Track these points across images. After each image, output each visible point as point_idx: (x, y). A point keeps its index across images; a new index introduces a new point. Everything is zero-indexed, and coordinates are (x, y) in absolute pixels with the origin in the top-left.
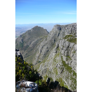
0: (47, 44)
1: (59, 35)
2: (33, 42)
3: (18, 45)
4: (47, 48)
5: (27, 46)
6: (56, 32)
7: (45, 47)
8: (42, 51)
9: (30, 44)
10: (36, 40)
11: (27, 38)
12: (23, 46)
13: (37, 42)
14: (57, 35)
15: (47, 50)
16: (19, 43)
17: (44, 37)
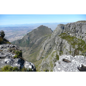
0: (50, 41)
2: (38, 40)
4: (50, 45)
5: (33, 44)
6: (60, 31)
7: (49, 45)
8: (45, 49)
9: (35, 42)
10: (41, 38)
11: (33, 36)
12: (29, 43)
13: (41, 40)
15: (50, 47)
16: (26, 40)
17: (48, 35)
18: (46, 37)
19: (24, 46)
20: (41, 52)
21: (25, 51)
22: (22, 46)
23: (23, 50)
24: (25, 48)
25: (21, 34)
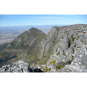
1: (57, 35)
2: (32, 41)
3: (18, 45)
4: (50, 45)
5: (27, 46)
7: (48, 44)
8: (46, 48)
10: (35, 40)
12: (23, 45)
14: (56, 35)
15: (50, 47)
16: (19, 43)
17: (41, 37)
18: (39, 38)
19: (18, 49)
20: (42, 51)
21: (20, 53)
22: (16, 49)
23: (18, 52)
24: (20, 50)
25: (6, 37)
